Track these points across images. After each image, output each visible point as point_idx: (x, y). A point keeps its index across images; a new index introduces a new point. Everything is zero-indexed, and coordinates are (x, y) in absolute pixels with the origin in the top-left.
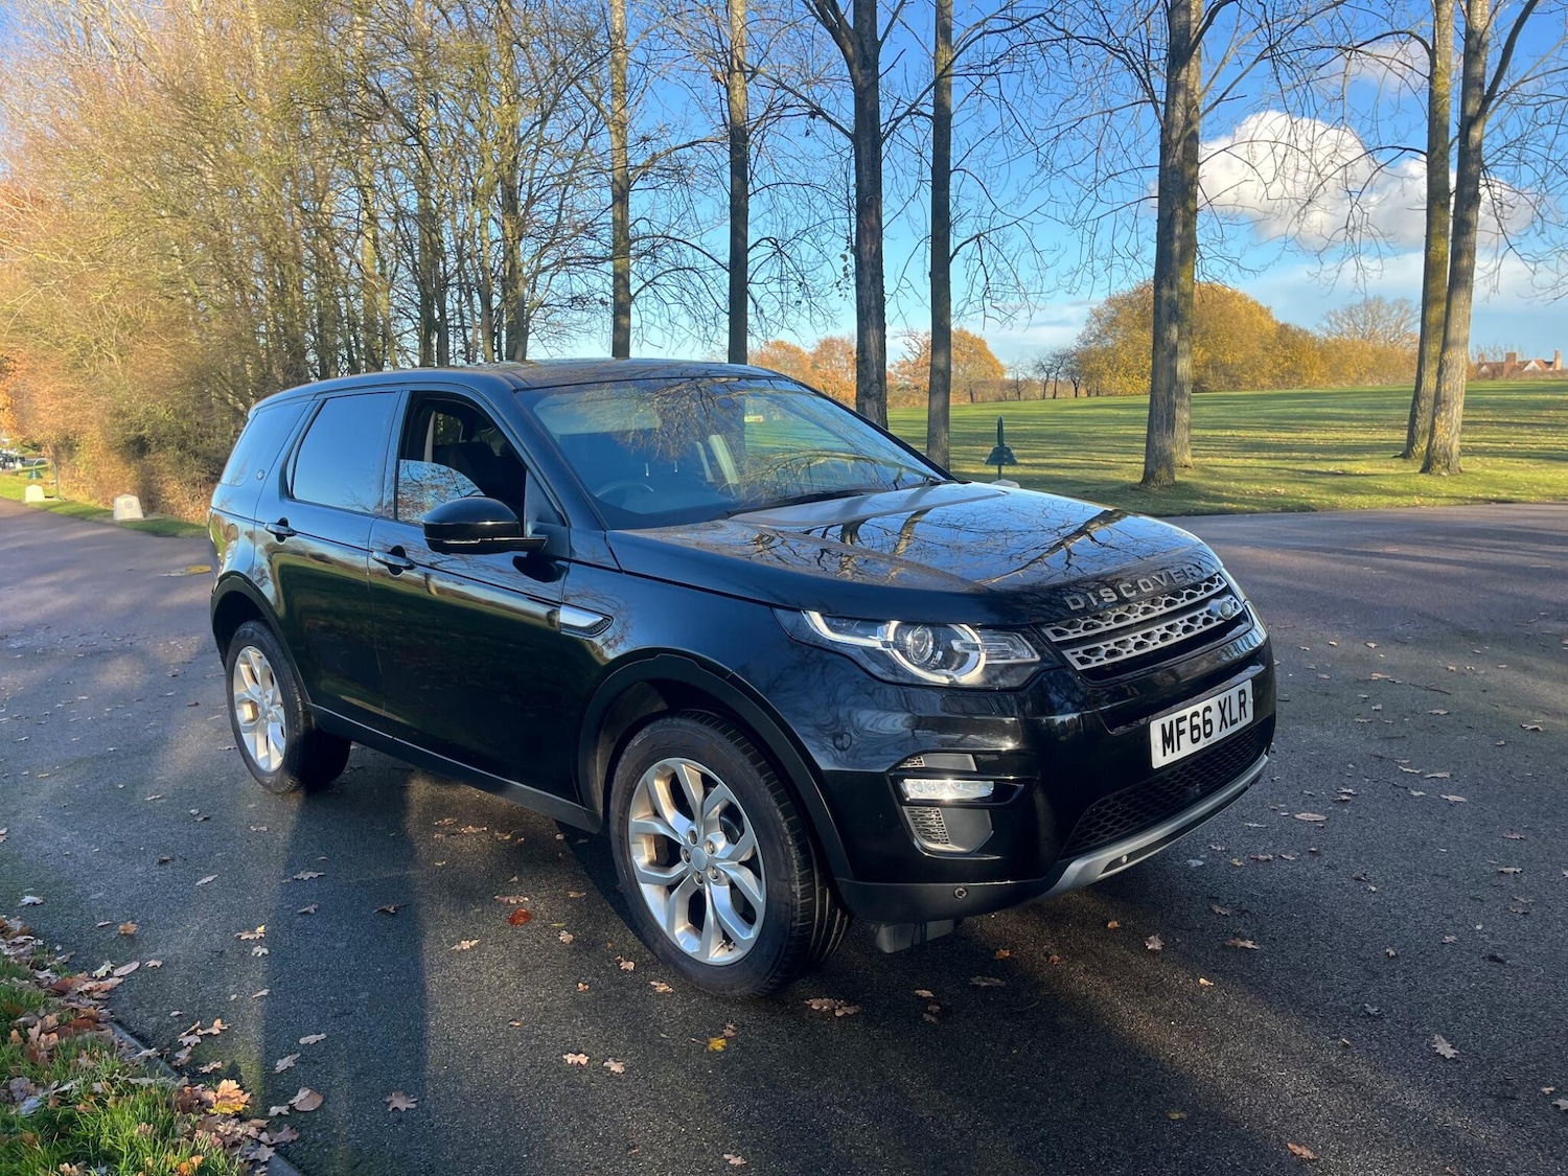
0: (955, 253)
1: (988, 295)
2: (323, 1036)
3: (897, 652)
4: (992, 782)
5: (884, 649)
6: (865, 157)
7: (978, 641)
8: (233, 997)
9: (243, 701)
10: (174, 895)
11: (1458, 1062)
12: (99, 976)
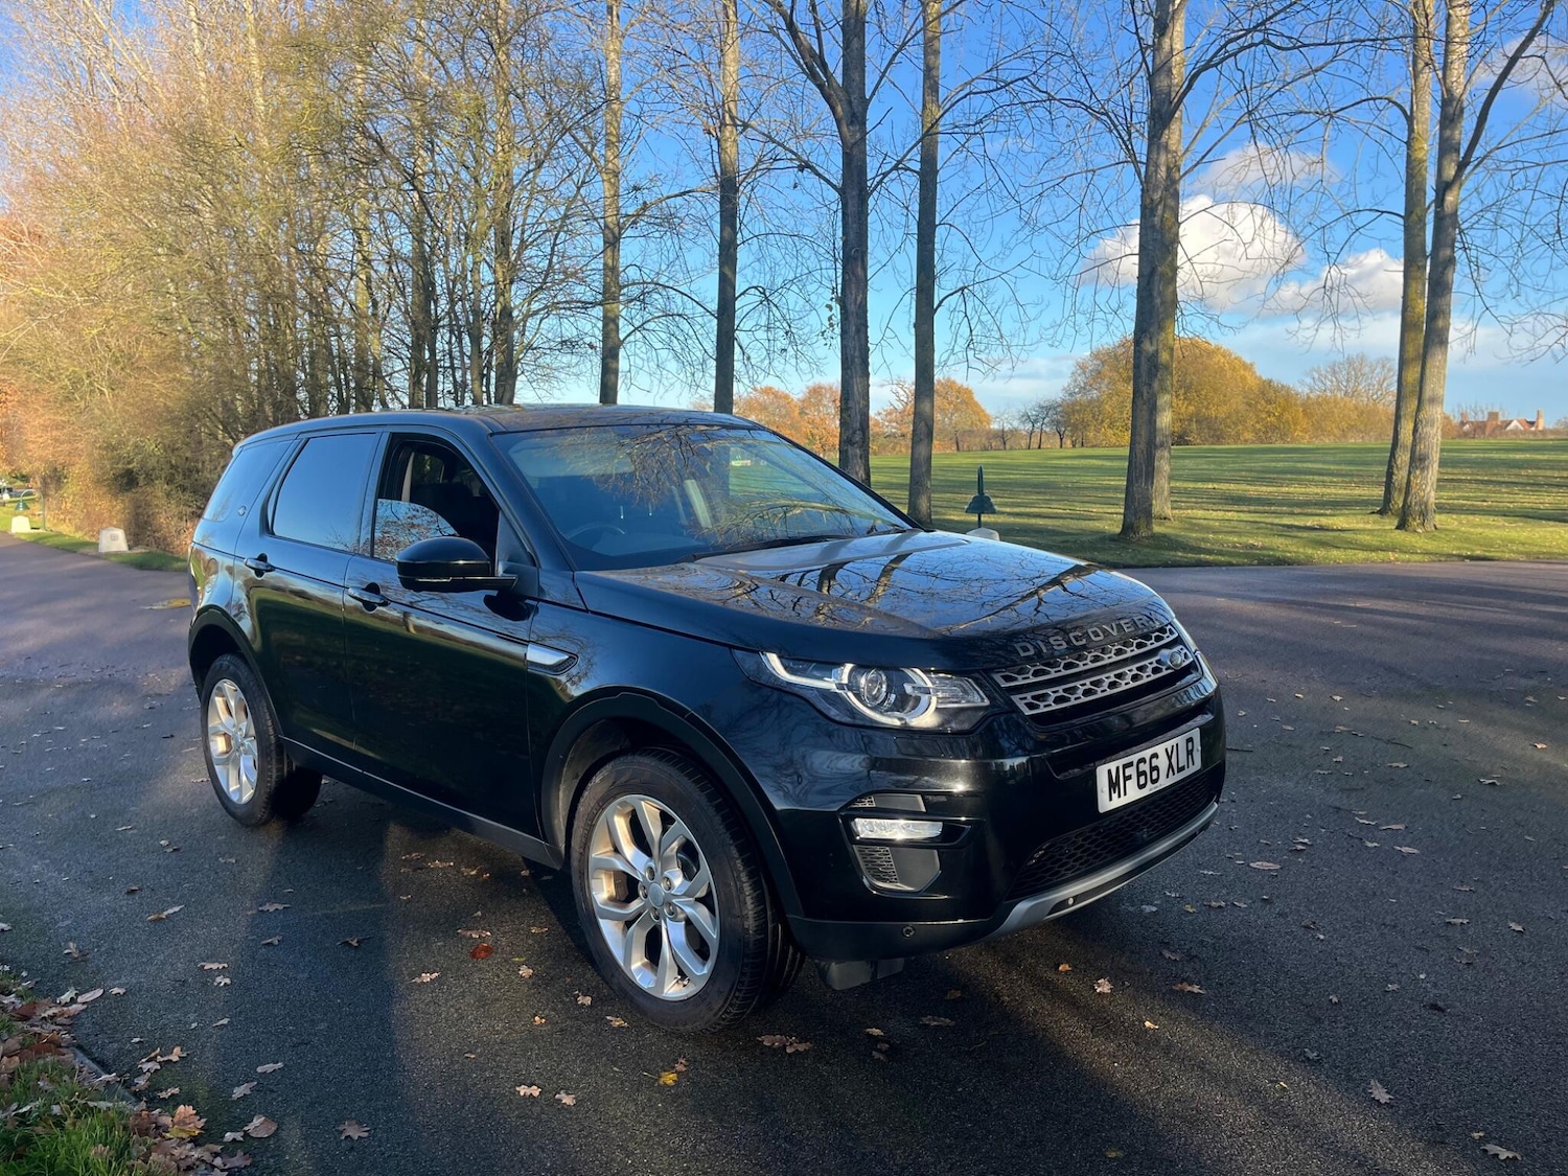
0: (939, 305)
1: (971, 346)
2: (280, 1065)
3: (850, 694)
4: (941, 823)
5: (837, 691)
6: (852, 209)
7: (930, 685)
8: (194, 1025)
9: (216, 734)
10: (140, 925)
11: (1392, 1107)
12: (63, 1002)
